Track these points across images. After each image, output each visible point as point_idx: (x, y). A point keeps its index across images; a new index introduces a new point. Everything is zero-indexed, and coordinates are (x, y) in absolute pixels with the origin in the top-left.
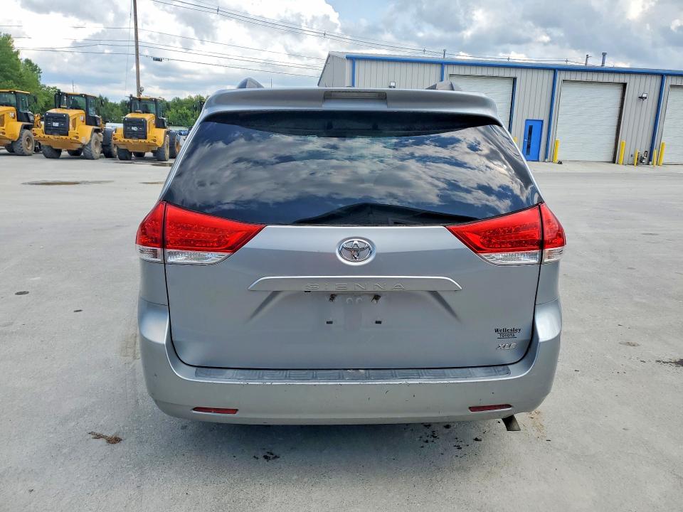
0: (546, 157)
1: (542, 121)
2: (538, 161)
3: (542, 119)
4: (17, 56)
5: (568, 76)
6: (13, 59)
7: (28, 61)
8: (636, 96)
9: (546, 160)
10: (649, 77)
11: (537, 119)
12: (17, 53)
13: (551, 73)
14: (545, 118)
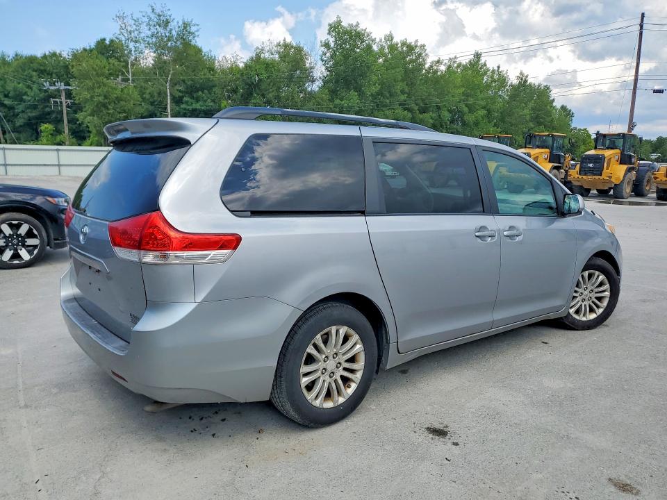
4: (552, 103)
6: (548, 107)
7: (563, 108)
12: (553, 100)
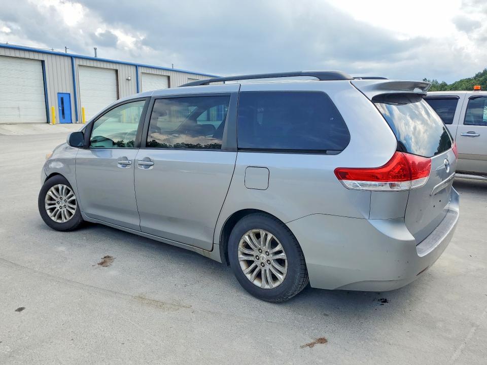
0: (77, 120)
1: (69, 94)
2: (72, 123)
3: (69, 92)
5: (81, 62)
8: (124, 79)
9: (78, 122)
10: (129, 67)
11: (65, 92)
13: (70, 60)
14: (71, 92)
